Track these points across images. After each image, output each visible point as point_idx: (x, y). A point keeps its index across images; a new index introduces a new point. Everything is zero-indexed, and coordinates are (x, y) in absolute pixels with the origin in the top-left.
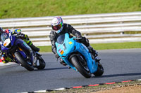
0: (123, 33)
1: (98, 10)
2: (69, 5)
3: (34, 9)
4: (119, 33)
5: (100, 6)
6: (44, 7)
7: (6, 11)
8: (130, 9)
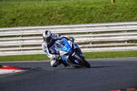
0: (128, 42)
1: (103, 19)
2: (75, 14)
3: (42, 18)
4: (124, 42)
5: (105, 16)
6: (51, 16)
7: (14, 20)
8: (134, 18)
